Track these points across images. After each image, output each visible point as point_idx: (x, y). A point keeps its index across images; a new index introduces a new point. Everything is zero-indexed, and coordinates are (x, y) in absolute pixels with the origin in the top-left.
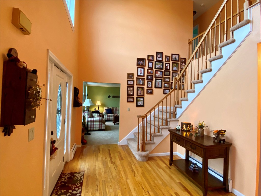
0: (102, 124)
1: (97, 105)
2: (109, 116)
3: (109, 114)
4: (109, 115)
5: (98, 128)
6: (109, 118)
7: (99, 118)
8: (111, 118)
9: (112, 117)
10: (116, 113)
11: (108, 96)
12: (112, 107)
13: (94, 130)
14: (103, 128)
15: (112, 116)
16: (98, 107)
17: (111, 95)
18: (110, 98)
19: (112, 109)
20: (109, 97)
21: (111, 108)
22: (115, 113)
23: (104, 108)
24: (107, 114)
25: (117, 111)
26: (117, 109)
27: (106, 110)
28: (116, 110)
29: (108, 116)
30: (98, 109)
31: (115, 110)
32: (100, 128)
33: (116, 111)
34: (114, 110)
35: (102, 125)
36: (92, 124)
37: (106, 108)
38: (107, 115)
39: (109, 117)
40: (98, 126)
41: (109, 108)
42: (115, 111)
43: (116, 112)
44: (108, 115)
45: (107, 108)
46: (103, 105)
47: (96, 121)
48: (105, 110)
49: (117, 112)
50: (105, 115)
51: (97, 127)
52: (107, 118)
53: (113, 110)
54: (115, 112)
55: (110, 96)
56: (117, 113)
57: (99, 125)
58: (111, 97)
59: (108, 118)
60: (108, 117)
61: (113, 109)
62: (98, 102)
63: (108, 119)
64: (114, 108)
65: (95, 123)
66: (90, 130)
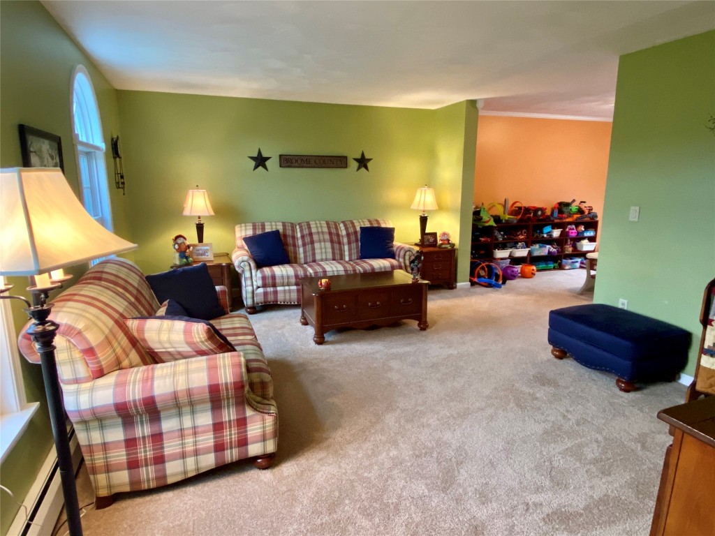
0: (249, 412)
1: (187, 212)
2: (270, 282)
3: (270, 264)
4: (274, 277)
5: (209, 461)
6: (276, 293)
7: (212, 369)
8: (287, 292)
9: (288, 285)
10: (309, 259)
11: (252, 158)
12: (284, 225)
13: (170, 481)
14: (254, 449)
15: (293, 280)
16: (200, 228)
17: (272, 152)
18: (265, 167)
19: (285, 236)
20: (260, 161)
21: (277, 231)
22: (302, 256)
23: (237, 228)
24: (259, 266)
25: (312, 242)
26: (311, 234)
27: (246, 240)
28: (307, 239)
29: (264, 278)
30: (201, 239)
31: (303, 237)
32: (231, 455)
33: (309, 247)
34: (294, 237)
35: (242, 422)
36: (143, 430)
37: (250, 233)
38: (259, 274)
39: (274, 285)
40: (208, 440)
41: (268, 229)
42: (304, 245)
43: (309, 253)
44: (267, 270)
45: (254, 229)
46: (227, 213)
47: (182, 403)
48: (241, 243)
49: (313, 249)
50: (247, 274)
51: (196, 453)
52: (261, 290)
53: (290, 241)
54: (301, 250)
55: (265, 155)
56: (314, 254)
57: (218, 427)
58: (268, 163)
59: (265, 294)
60: (264, 286)
61: (289, 232)
62: (190, 192)
63: (271, 298)
64: (293, 226)
65: (168, 425)
66: (127, 489)
